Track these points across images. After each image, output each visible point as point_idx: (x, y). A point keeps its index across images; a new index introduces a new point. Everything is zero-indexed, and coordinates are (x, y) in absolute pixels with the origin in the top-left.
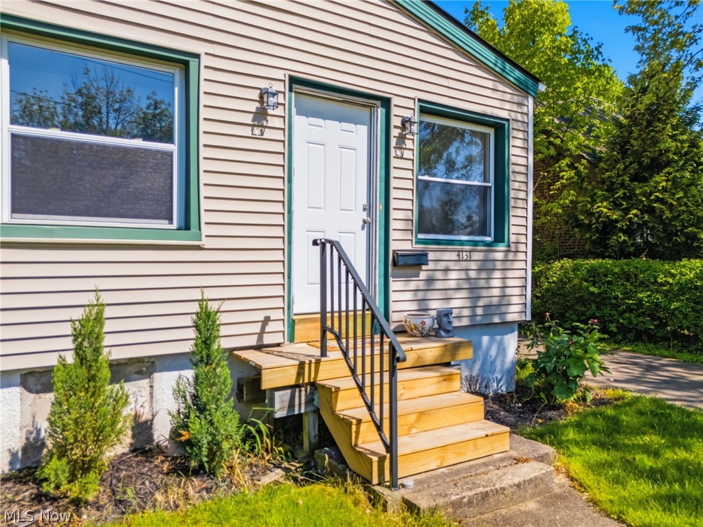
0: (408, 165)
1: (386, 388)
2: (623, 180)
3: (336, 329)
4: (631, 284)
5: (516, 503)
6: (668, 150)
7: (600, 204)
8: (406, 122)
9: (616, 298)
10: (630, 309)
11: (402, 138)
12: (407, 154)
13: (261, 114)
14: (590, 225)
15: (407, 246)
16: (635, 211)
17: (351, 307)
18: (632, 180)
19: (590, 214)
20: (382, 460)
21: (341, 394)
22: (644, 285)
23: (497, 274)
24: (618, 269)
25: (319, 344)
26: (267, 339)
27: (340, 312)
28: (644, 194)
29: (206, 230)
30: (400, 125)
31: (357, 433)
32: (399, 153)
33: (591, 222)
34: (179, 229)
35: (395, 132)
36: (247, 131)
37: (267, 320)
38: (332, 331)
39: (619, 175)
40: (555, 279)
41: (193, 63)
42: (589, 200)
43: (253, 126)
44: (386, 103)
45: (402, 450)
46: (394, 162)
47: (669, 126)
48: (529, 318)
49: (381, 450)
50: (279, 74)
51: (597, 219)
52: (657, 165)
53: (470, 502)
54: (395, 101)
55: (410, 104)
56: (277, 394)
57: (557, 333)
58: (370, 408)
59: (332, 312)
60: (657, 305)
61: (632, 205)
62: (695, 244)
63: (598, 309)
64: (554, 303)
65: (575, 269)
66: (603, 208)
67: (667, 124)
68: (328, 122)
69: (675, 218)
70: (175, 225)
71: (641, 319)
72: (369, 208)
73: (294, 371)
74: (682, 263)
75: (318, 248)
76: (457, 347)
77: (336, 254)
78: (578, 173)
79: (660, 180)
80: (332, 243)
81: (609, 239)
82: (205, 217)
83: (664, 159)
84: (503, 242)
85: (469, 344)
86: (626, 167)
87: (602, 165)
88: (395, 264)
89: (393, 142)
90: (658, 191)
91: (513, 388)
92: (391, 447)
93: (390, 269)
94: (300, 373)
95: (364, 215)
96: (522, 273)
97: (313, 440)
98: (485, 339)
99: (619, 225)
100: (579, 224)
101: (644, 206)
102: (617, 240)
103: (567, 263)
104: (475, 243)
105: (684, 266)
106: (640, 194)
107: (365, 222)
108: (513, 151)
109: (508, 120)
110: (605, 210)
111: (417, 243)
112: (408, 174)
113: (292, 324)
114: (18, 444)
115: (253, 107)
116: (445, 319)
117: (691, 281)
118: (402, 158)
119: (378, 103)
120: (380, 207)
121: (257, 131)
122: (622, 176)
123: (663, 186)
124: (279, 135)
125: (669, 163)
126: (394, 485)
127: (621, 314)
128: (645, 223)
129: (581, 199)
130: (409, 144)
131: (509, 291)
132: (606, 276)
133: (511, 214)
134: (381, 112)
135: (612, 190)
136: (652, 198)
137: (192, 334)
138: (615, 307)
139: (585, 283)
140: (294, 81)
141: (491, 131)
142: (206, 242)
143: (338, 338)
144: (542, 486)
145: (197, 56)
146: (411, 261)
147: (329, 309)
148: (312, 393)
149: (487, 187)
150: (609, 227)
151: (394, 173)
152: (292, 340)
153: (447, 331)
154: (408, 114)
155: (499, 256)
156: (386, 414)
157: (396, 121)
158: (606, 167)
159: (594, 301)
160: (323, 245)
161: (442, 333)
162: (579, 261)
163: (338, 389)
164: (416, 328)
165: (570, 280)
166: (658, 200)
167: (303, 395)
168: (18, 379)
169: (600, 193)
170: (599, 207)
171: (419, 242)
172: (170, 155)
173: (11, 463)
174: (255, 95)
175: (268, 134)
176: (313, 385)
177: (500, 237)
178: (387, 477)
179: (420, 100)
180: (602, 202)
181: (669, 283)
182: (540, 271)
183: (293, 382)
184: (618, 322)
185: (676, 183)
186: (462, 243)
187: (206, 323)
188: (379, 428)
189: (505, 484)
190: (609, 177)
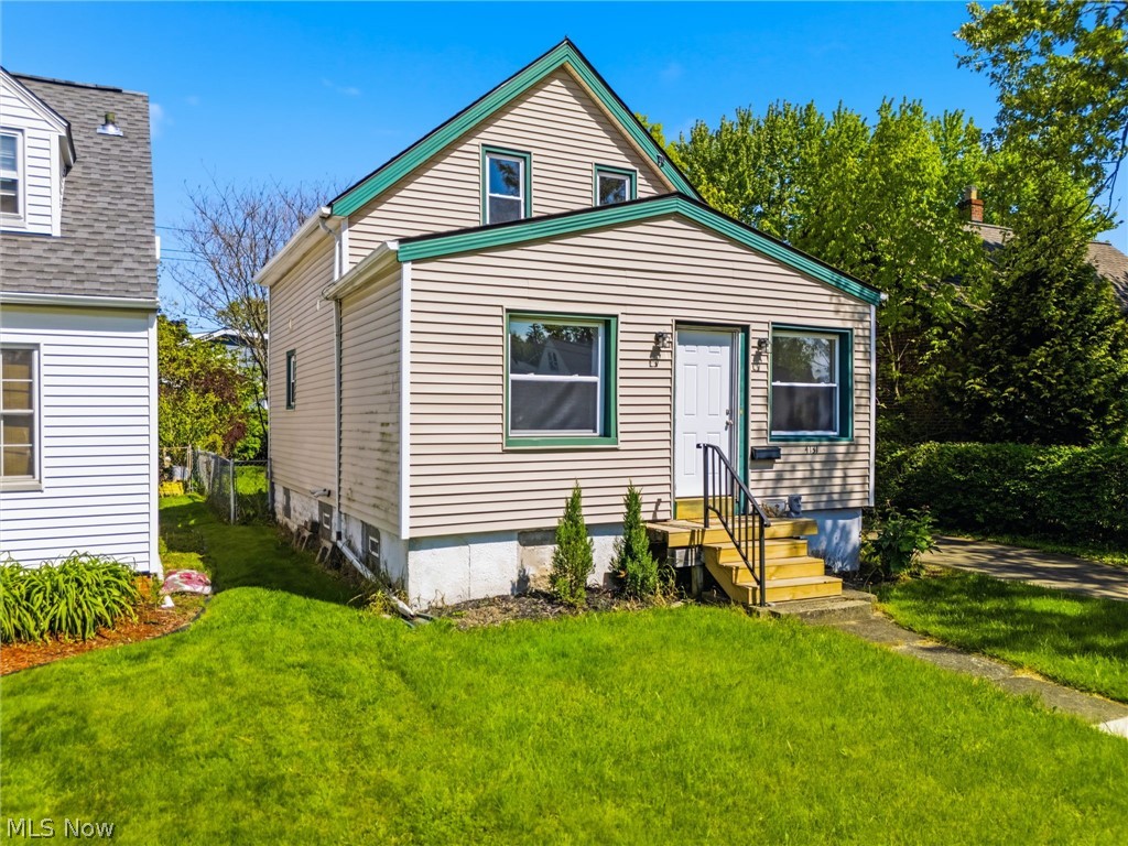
0: (764, 376)
1: (757, 550)
2: (999, 353)
3: (717, 507)
4: (1000, 472)
5: (842, 620)
6: (1050, 319)
7: (972, 381)
8: (762, 343)
9: (983, 485)
10: (996, 498)
11: (758, 356)
12: (763, 368)
13: (656, 352)
14: (961, 403)
15: (763, 443)
16: (1011, 389)
17: (717, 493)
18: (1010, 353)
19: (961, 391)
20: (754, 589)
21: (722, 552)
22: (1012, 473)
23: (840, 466)
24: (987, 454)
25: (703, 521)
26: (660, 516)
27: (720, 496)
28: (1023, 371)
29: (621, 437)
30: (756, 345)
31: (736, 575)
32: (756, 368)
33: (962, 399)
34: (600, 436)
35: (753, 351)
36: (646, 365)
37: (659, 501)
38: (713, 509)
39: (995, 348)
40: (920, 464)
41: (613, 320)
42: (960, 375)
43: (650, 360)
44: (745, 329)
45: (768, 584)
46: (752, 376)
47: (1054, 291)
48: (872, 505)
49: (755, 584)
50: (668, 320)
51: (969, 397)
52: (1040, 335)
53: (812, 615)
54: (753, 326)
55: (765, 327)
56: (677, 551)
57: (895, 518)
58: (745, 559)
59: (714, 496)
60: (1023, 493)
61: (1010, 381)
62: (1080, 427)
63: (965, 497)
64: (918, 491)
65: (941, 454)
66: (976, 384)
67: (1050, 289)
68: (700, 347)
69: (1053, 398)
70: (598, 433)
71: (1009, 509)
72: (730, 413)
73: (688, 536)
74: (1051, 450)
75: (702, 450)
76: (805, 526)
77: (716, 455)
78: (952, 343)
79: (1040, 354)
80: (714, 448)
81: (984, 419)
82: (621, 428)
83: (1046, 329)
84: (847, 436)
85: (814, 524)
86: (1004, 338)
87: (976, 334)
88: (753, 458)
89: (751, 359)
90: (1037, 368)
91: (858, 567)
92: (760, 582)
93: (749, 462)
94: (692, 538)
95: (727, 418)
96: (865, 464)
97: (700, 586)
98: (829, 523)
99: (993, 404)
100: (950, 402)
101: (1022, 383)
102: (991, 420)
103: (933, 446)
104: (820, 438)
105: (1054, 453)
106: (1017, 370)
107: (727, 423)
108: (856, 363)
109: (851, 329)
110: (978, 387)
111: (771, 440)
112: (764, 384)
113: (676, 504)
114: (515, 578)
115: (650, 347)
116: (795, 504)
117: (1059, 470)
118: (758, 371)
119: (739, 329)
120: (740, 412)
121: (653, 364)
122: (998, 348)
123: (1042, 362)
124: (668, 365)
125: (1054, 333)
126: (762, 604)
127: (989, 502)
128: (1024, 402)
129: (951, 373)
130: (764, 359)
131: (850, 481)
132: (973, 462)
133: (855, 419)
134: (741, 336)
135: (986, 364)
136: (1030, 374)
137: (624, 509)
138: (982, 496)
139: (950, 470)
140: (678, 322)
141: (837, 339)
142: (621, 446)
143: (719, 515)
144: (861, 613)
145: (616, 316)
146: (764, 455)
147: (710, 493)
148: (700, 553)
149: (832, 388)
150: (982, 405)
151: (752, 384)
152: (675, 518)
153: (797, 513)
154: (764, 335)
155: (842, 449)
156: (757, 563)
157: (753, 343)
158: (980, 337)
159: (960, 489)
160: (706, 448)
161: (793, 514)
162: (949, 444)
163: (720, 549)
164: (771, 510)
165: (935, 466)
166: (1036, 377)
167: (693, 554)
168: (516, 535)
169: (973, 367)
170: (971, 384)
171: (773, 439)
172: (596, 383)
173: (512, 590)
174: (652, 338)
175: (661, 365)
176: (701, 547)
177: (844, 433)
178: (758, 601)
179: (773, 323)
180: (974, 378)
181: (1036, 471)
182: (903, 455)
183: (687, 544)
184: (984, 511)
185: (1056, 357)
186: (809, 439)
187: (633, 501)
188: (752, 571)
189: (835, 608)
190: (983, 349)
